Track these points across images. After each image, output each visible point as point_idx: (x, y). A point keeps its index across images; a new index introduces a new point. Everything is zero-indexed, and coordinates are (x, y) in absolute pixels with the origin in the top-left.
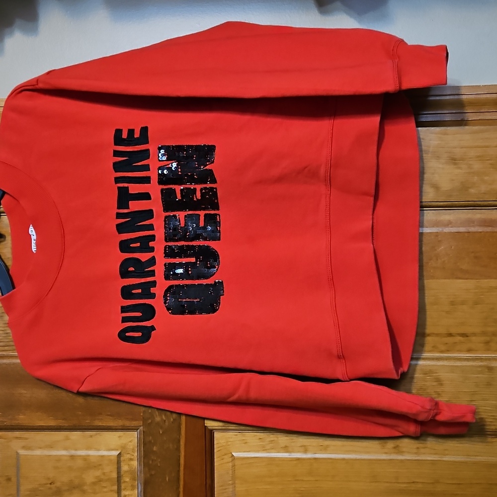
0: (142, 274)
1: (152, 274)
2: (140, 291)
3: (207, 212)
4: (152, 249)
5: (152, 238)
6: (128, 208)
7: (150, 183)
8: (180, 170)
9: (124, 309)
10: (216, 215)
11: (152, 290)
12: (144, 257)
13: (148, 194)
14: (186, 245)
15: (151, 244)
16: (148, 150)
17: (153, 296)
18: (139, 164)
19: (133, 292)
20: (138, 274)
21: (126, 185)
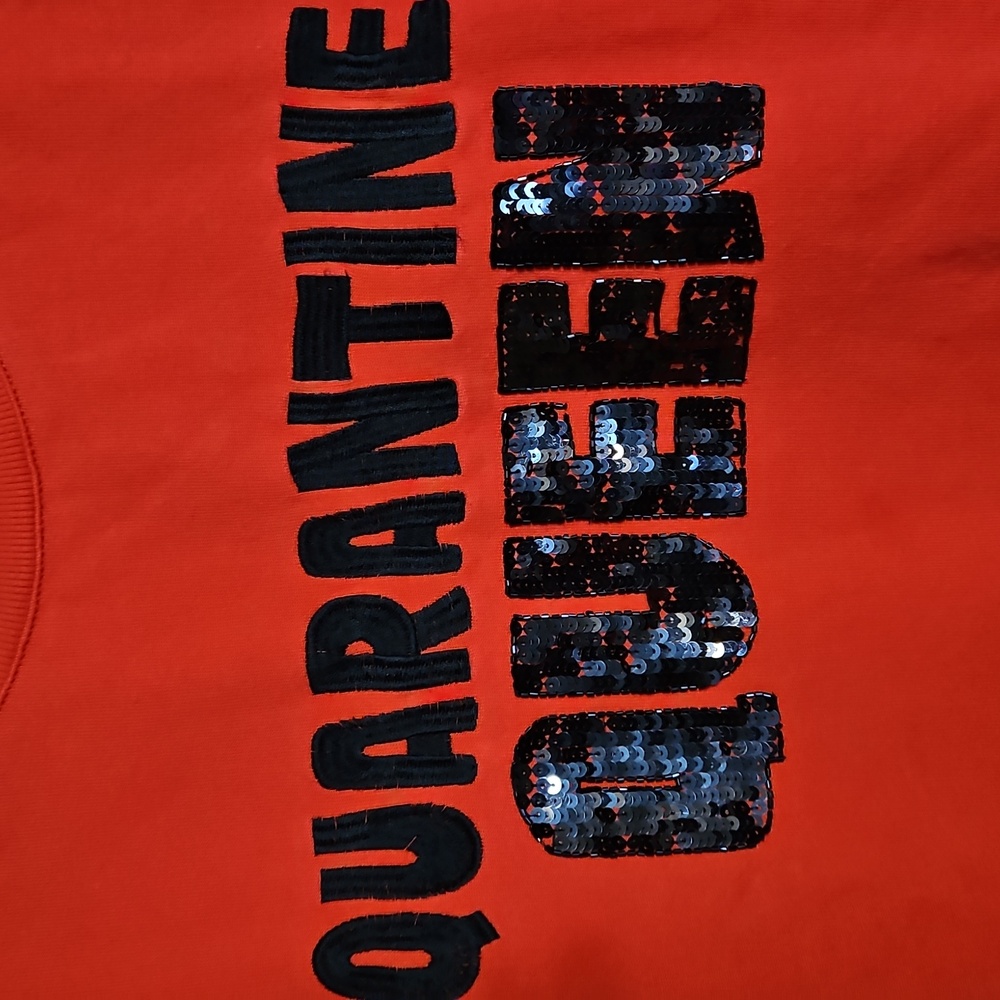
0: (412, 671)
1: (457, 666)
2: (399, 748)
3: (686, 392)
4: (450, 559)
5: (451, 507)
6: (346, 374)
7: (452, 261)
8: (598, 197)
9: (329, 835)
10: (729, 402)
11: (461, 743)
12: (415, 593)
13: (438, 308)
14: (595, 538)
15: (445, 534)
16: (448, 108)
17: (463, 770)
18: (403, 171)
19: (372, 751)
20: (392, 671)
21: (337, 269)
